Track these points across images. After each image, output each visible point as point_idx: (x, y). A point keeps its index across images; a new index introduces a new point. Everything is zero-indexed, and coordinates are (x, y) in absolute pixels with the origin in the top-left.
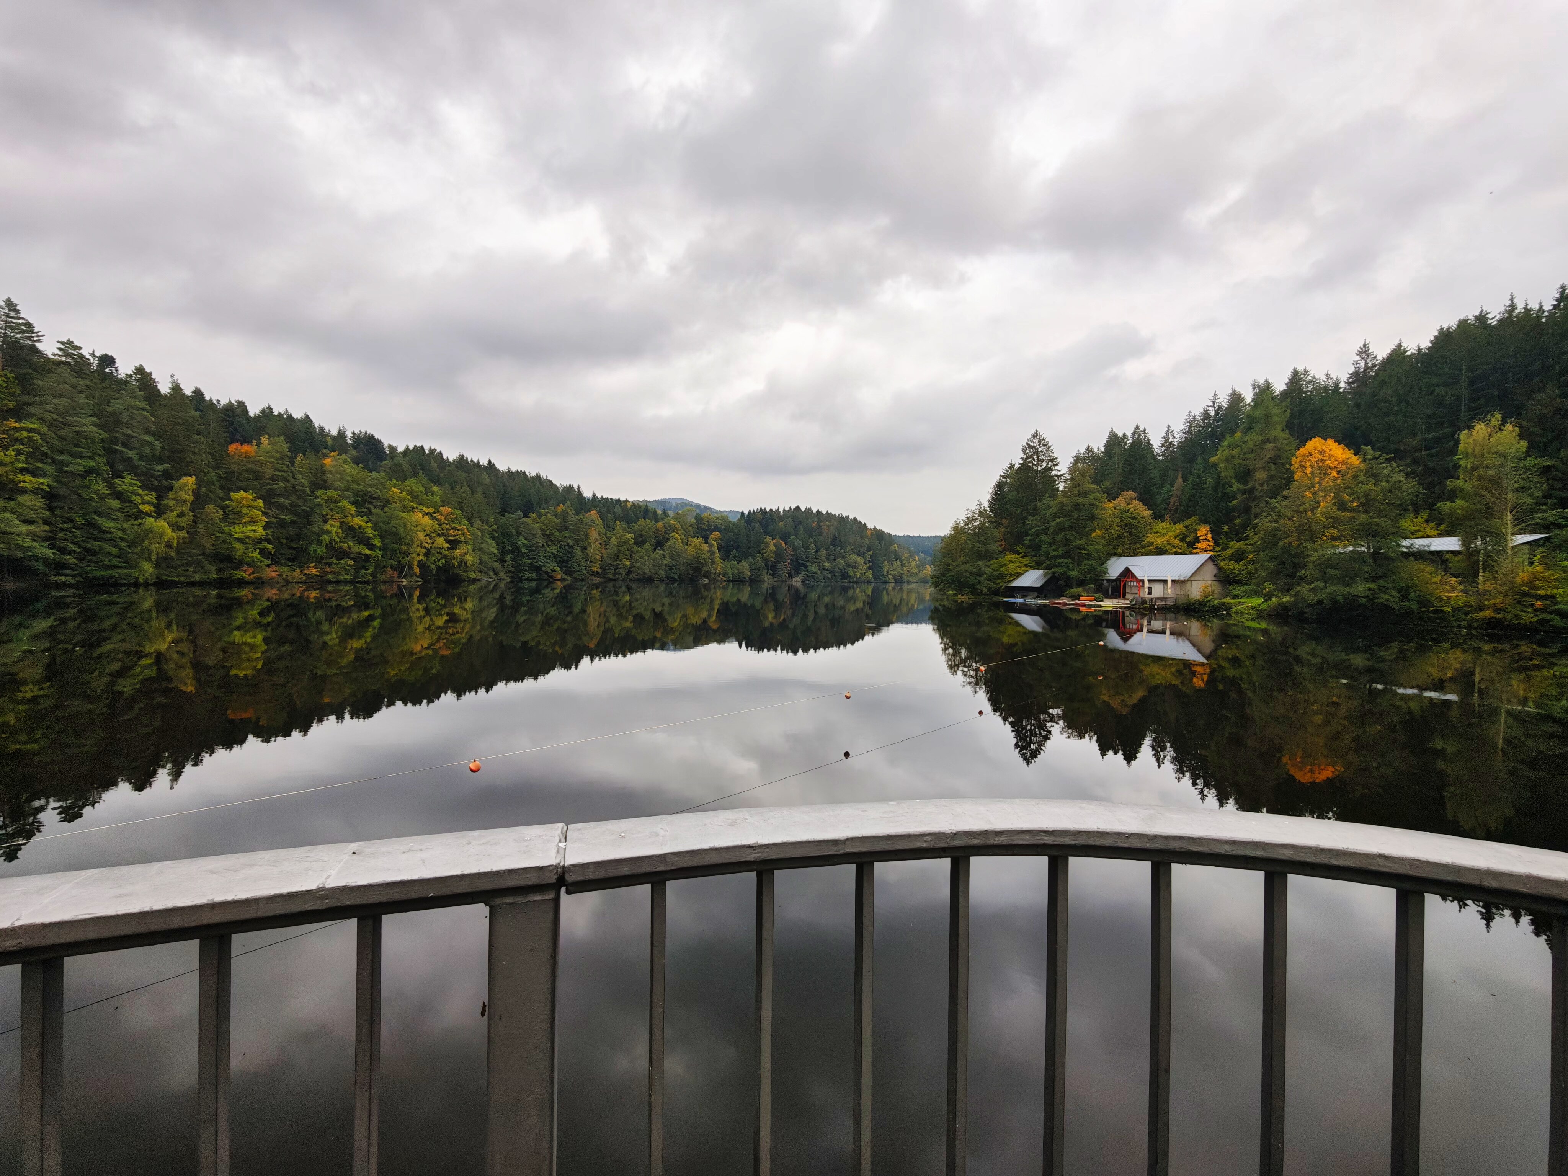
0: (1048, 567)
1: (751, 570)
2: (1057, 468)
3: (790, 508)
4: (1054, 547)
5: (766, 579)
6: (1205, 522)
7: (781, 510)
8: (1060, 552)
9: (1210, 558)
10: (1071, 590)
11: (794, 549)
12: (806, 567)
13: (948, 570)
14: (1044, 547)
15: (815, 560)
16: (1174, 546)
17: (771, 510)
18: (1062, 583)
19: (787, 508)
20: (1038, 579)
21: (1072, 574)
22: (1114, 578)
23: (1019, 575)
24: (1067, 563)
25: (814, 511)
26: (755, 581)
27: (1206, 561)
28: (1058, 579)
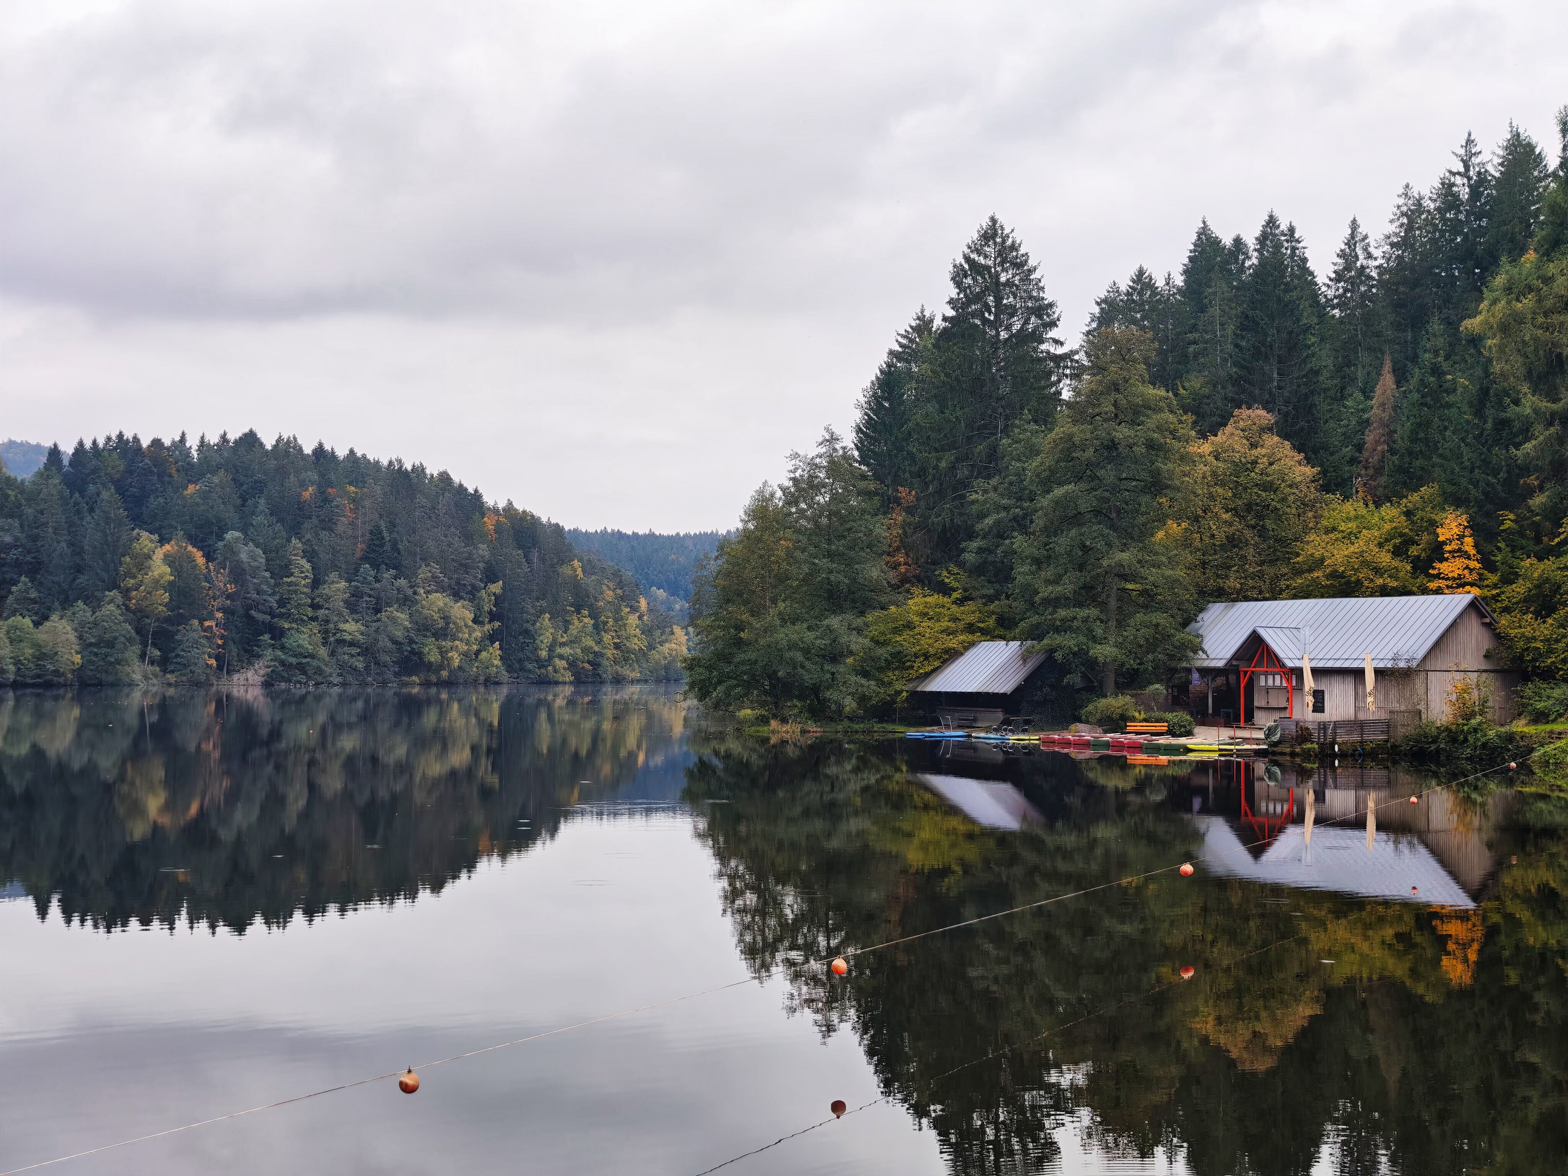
0: (1035, 634)
1: (85, 646)
2: (1053, 334)
3: (224, 437)
4: (1049, 572)
5: (137, 677)
6: (1458, 501)
7: (193, 443)
8: (1066, 587)
9: (1473, 605)
10: (1103, 703)
11: (238, 574)
12: (277, 634)
13: (739, 643)
14: (1022, 572)
15: (310, 612)
16: (1378, 571)
17: (157, 443)
18: (1074, 679)
19: (213, 439)
20: (1004, 668)
21: (1104, 652)
22: (1221, 664)
23: (950, 656)
24: (1086, 620)
25: (308, 450)
26: (100, 684)
27: (1461, 616)
28: (1063, 669)
